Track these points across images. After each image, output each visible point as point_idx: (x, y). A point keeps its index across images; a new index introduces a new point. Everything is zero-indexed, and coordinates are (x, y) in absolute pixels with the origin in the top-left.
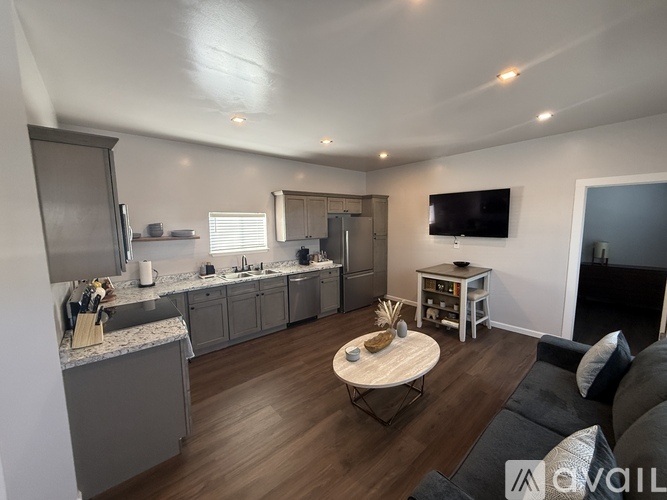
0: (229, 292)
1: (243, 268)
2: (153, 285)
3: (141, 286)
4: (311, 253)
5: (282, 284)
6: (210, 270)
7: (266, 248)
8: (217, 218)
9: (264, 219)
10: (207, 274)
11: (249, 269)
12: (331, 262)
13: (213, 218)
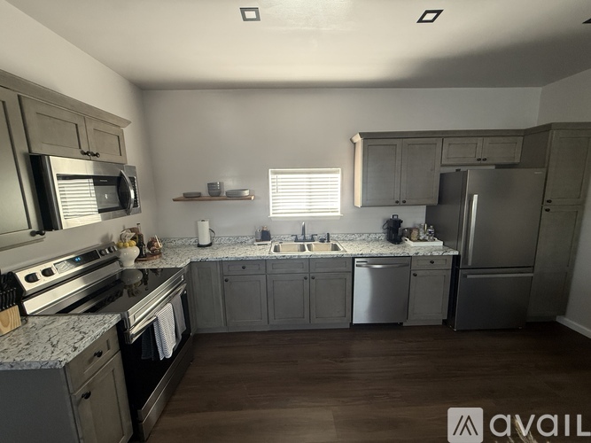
0: (270, 269)
1: (304, 238)
2: (210, 245)
3: (199, 246)
4: (404, 225)
5: (344, 269)
6: (265, 236)
7: (339, 214)
8: (280, 176)
9: (339, 176)
10: (260, 241)
11: (313, 240)
12: (441, 243)
13: (275, 176)
